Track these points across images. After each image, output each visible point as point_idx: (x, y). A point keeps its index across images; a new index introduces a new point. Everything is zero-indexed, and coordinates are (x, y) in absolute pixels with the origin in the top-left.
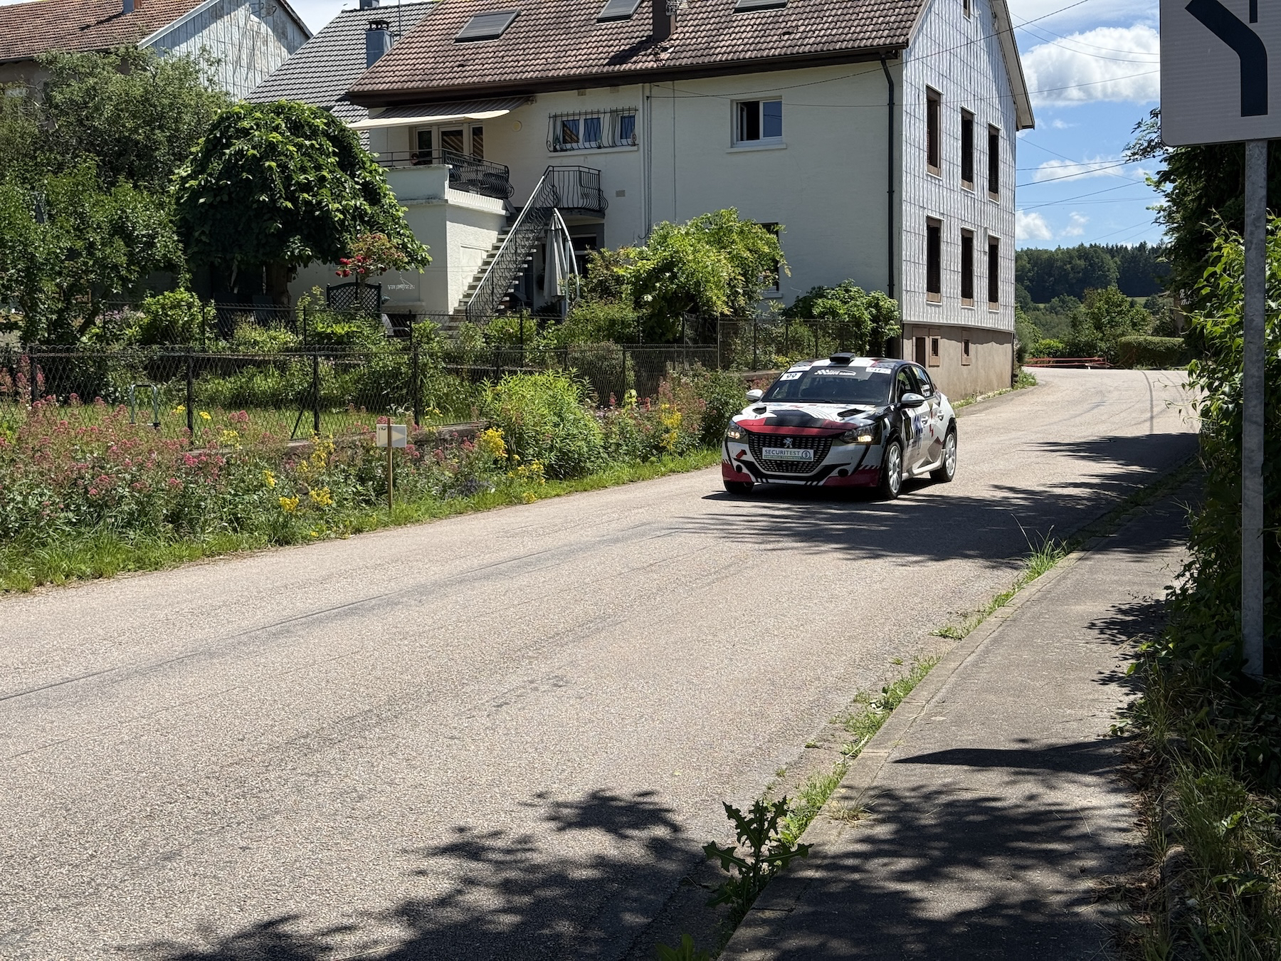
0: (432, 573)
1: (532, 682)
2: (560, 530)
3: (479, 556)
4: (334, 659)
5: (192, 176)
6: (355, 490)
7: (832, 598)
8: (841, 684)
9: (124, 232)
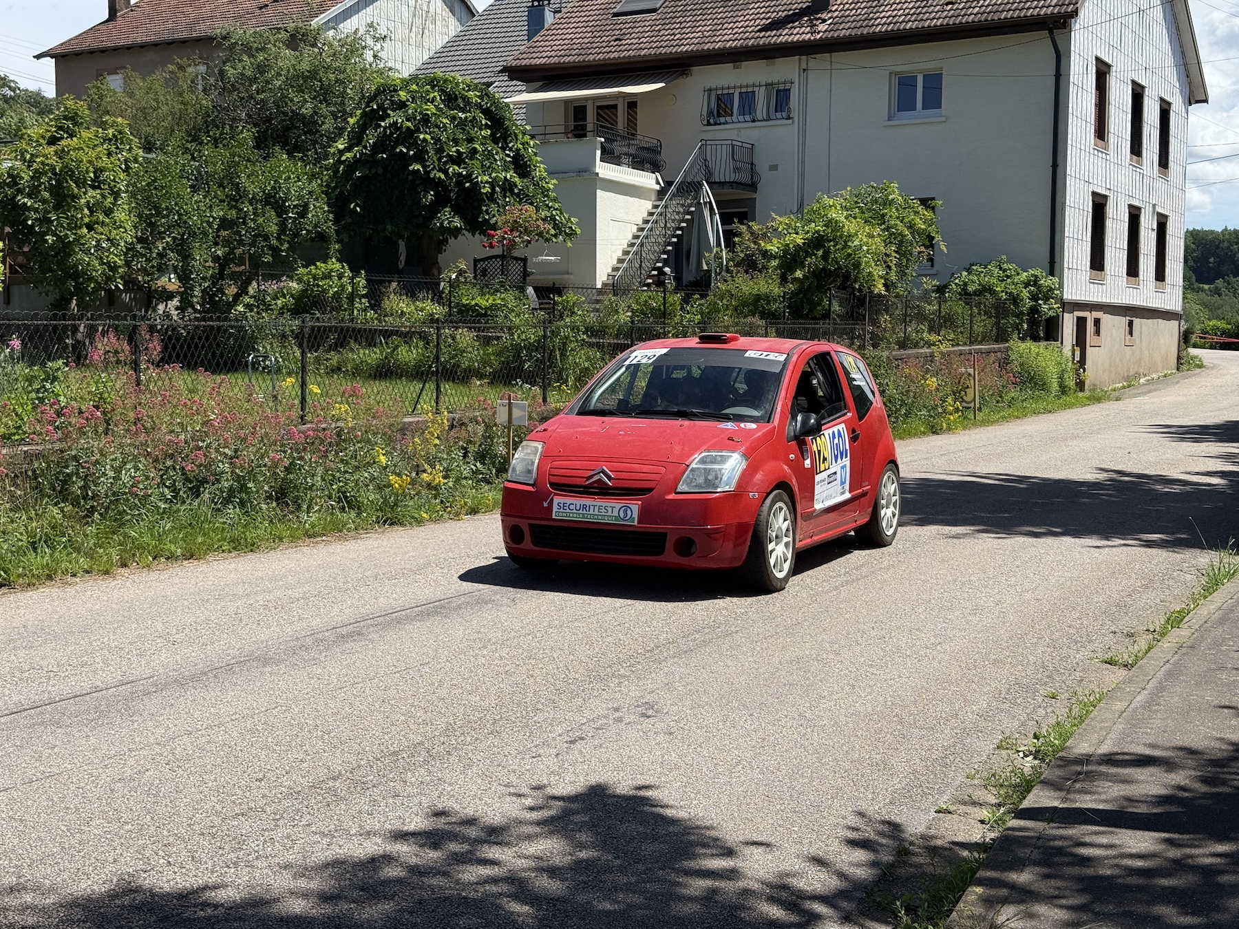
1: (617, 710)
4: (398, 672)
5: (348, 149)
6: (474, 468)
7: (975, 610)
8: (983, 724)
9: (277, 202)
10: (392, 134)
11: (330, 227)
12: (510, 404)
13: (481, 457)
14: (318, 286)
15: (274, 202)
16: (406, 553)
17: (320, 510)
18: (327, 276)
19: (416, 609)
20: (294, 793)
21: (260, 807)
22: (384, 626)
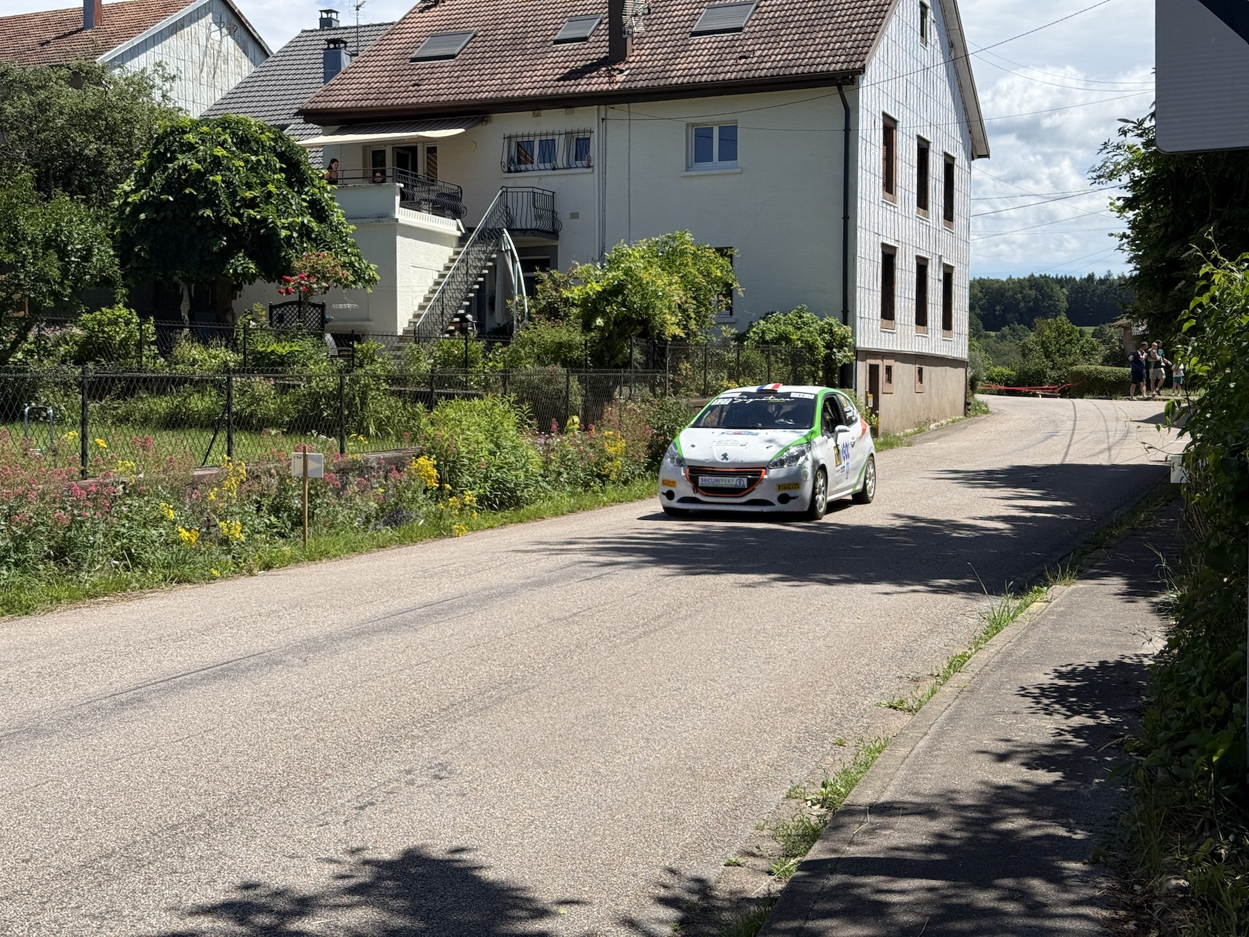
0: (330, 622)
1: (409, 772)
2: (483, 570)
3: (387, 601)
4: (180, 740)
5: (134, 191)
6: (268, 522)
7: (770, 658)
8: (772, 773)
9: (58, 246)
10: (180, 175)
11: (116, 271)
12: (305, 456)
13: (276, 510)
14: (104, 332)
15: (54, 244)
16: (193, 613)
17: (101, 569)
18: (114, 322)
19: (202, 672)
20: (64, 874)
21: (26, 890)
22: (167, 692)
